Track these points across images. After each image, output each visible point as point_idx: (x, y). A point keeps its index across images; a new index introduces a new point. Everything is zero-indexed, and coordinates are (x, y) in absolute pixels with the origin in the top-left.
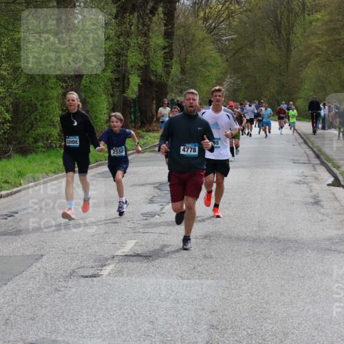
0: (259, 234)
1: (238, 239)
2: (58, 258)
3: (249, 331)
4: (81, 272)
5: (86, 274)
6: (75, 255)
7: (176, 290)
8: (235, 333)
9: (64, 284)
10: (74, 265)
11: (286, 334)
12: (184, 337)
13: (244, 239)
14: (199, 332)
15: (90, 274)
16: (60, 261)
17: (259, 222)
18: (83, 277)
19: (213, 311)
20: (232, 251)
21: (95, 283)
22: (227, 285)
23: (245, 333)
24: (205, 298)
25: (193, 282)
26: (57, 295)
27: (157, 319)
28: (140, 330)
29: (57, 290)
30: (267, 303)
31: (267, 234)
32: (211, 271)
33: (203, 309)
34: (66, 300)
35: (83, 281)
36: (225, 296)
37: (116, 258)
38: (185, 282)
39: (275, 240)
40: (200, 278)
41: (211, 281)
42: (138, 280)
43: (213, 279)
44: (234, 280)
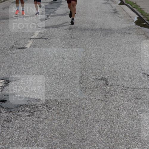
0: (94, 27)
1: (85, 29)
2: (5, 40)
3: (99, 71)
4: (17, 46)
5: (19, 47)
6: (12, 39)
7: (62, 53)
8: (93, 72)
9: (10, 52)
10: (13, 43)
11: (115, 71)
12: (70, 74)
13: (88, 30)
14: (76, 72)
15: (21, 47)
16: (6, 41)
17: (93, 22)
18: (18, 48)
19: (81, 62)
20: (83, 35)
21: (24, 51)
22: (84, 50)
23: (97, 72)
24: (76, 57)
25: (68, 49)
26: (8, 57)
27: (56, 67)
28: (49, 72)
29: (7, 55)
30: (104, 58)
31: (97, 27)
32: (76, 45)
33: (76, 62)
34: (13, 59)
35: (19, 50)
36: (84, 55)
37: (32, 40)
38: (65, 49)
39: (101, 30)
40: (71, 47)
41: (77, 49)
42: (44, 49)
43: (77, 48)
44: (87, 48)
